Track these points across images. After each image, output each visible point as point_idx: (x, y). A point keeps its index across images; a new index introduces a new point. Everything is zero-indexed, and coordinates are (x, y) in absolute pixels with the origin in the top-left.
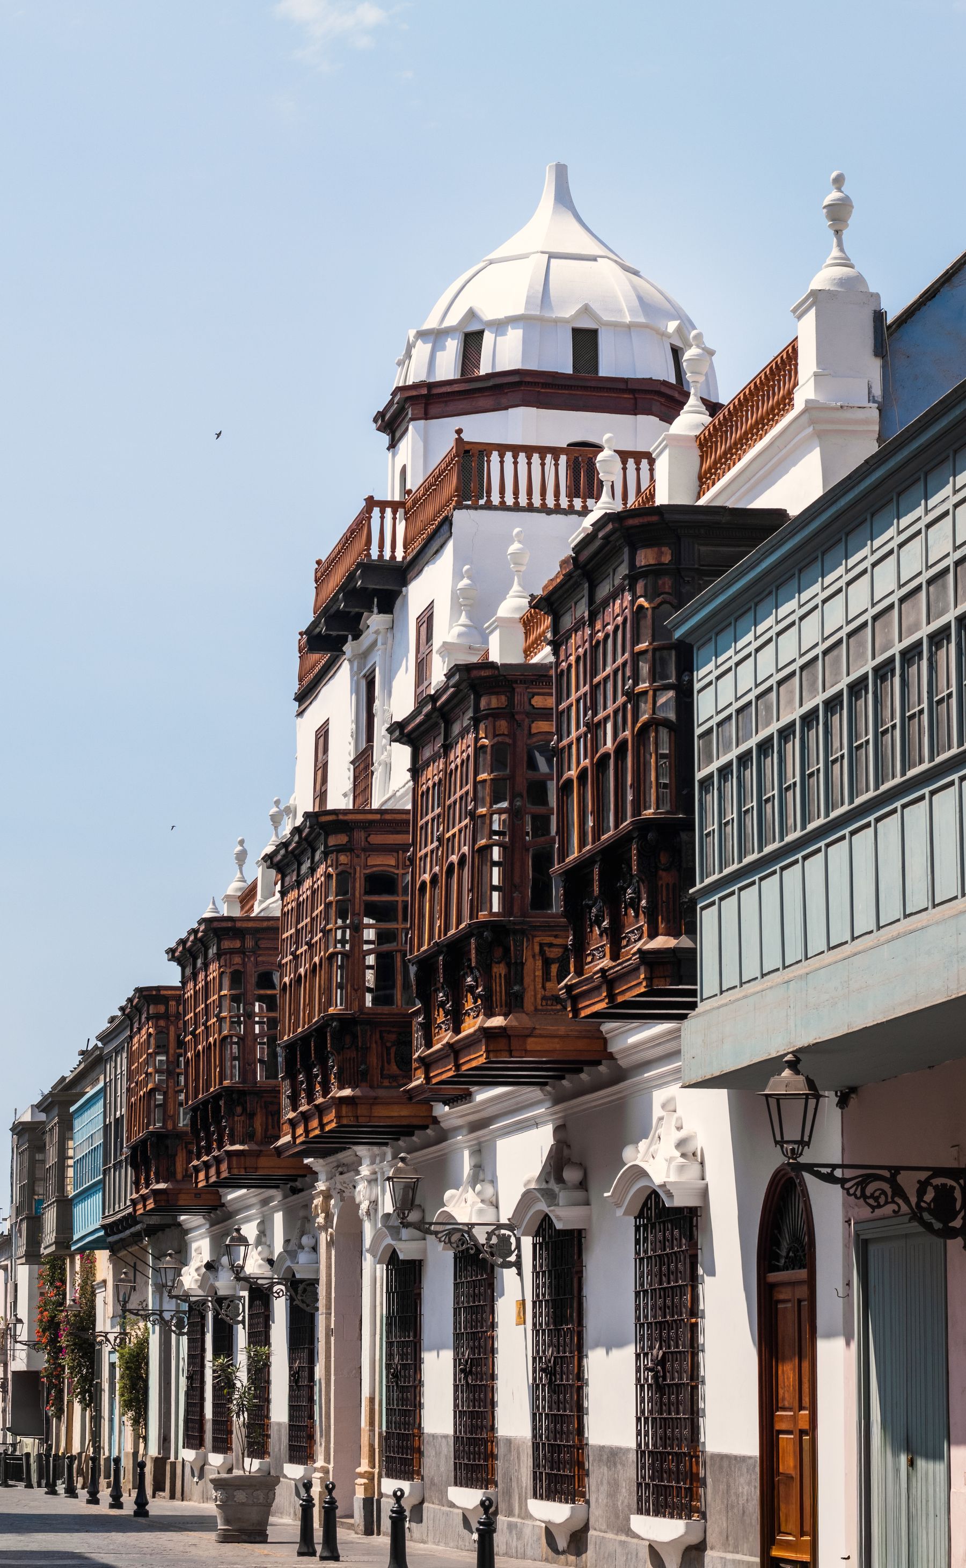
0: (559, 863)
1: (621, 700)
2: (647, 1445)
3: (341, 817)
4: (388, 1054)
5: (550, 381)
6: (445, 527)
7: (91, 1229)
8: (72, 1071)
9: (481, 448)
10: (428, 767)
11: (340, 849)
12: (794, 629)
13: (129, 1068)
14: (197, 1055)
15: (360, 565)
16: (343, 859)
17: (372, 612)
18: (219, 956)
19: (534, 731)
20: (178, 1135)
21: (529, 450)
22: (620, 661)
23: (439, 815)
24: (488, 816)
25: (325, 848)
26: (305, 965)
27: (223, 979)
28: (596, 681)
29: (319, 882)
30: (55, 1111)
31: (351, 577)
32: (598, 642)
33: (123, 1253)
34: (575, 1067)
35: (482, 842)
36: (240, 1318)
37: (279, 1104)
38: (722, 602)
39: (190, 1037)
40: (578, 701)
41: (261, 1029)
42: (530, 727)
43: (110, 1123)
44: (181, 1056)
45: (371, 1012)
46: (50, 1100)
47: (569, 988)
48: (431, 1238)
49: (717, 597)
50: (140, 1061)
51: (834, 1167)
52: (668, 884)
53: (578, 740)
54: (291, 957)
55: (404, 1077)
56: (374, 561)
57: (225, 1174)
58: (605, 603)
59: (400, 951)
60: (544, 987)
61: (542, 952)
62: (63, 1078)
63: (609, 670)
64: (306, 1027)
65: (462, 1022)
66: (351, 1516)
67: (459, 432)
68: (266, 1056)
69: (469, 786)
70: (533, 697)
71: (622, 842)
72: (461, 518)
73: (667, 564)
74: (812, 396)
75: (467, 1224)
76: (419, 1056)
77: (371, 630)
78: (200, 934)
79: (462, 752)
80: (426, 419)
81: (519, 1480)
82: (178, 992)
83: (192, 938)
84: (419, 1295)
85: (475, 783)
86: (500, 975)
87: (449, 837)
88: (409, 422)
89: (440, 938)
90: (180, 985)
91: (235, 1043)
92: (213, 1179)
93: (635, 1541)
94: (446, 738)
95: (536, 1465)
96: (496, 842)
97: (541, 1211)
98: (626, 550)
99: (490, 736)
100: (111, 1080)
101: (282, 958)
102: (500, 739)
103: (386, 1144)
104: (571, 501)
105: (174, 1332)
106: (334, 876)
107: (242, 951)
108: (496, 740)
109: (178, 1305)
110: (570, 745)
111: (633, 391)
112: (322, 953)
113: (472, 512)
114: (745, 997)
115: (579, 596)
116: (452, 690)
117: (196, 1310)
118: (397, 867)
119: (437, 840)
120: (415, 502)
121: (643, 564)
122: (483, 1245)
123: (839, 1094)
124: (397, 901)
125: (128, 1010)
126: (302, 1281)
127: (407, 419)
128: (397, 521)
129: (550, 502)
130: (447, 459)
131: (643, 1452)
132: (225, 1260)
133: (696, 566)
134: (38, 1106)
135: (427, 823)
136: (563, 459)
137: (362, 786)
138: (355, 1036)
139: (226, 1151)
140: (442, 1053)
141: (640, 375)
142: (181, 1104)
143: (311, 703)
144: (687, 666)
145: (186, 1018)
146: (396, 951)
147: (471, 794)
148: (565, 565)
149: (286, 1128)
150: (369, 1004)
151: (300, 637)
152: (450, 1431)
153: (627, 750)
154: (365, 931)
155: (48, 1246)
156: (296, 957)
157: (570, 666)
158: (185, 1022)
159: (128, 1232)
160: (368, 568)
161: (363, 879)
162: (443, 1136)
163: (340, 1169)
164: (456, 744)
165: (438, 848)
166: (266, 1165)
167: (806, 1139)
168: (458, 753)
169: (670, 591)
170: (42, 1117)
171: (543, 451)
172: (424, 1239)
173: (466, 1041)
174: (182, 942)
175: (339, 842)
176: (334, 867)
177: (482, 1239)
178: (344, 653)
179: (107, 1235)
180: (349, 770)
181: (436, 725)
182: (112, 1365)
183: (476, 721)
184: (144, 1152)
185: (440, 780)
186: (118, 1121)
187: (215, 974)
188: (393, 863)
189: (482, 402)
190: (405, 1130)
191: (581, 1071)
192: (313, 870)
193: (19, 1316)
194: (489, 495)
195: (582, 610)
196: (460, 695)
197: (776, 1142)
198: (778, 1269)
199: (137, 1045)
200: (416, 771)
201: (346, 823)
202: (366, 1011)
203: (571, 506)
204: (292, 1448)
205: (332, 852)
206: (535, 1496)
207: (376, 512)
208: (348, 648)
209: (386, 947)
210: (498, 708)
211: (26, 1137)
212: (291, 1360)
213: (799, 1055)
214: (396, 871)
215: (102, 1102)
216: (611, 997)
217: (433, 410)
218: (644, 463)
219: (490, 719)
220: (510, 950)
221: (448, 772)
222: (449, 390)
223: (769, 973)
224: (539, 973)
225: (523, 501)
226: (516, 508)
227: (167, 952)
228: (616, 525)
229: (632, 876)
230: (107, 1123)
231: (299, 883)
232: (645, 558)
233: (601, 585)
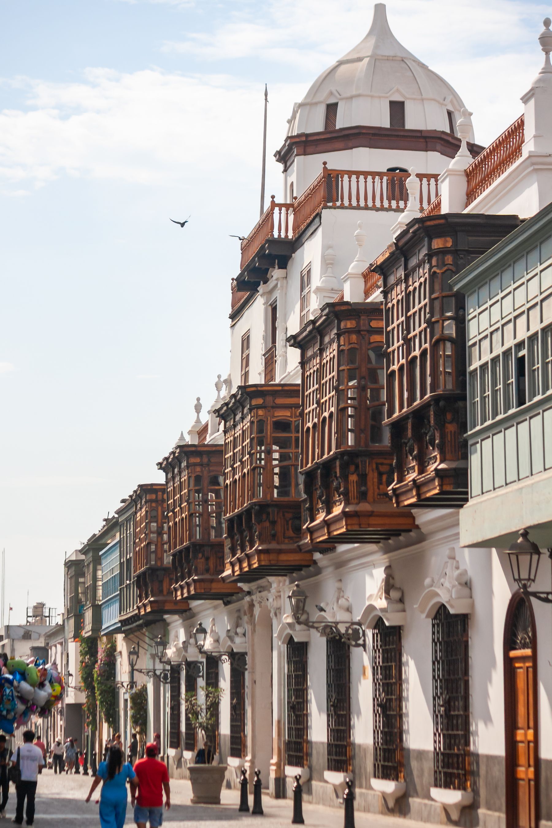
0: (387, 419)
1: (424, 326)
2: (440, 749)
3: (259, 389)
4: (288, 524)
5: (377, 132)
6: (317, 219)
7: (113, 622)
8: (99, 531)
9: (337, 172)
10: (310, 361)
11: (258, 407)
12: (524, 287)
13: (134, 530)
14: (175, 523)
15: (268, 241)
16: (260, 412)
17: (275, 268)
18: (188, 467)
19: (372, 341)
20: (165, 569)
21: (366, 174)
22: (423, 303)
23: (317, 389)
24: (346, 390)
25: (250, 406)
26: (239, 473)
27: (191, 480)
28: (409, 314)
29: (247, 426)
30: (91, 554)
31: (262, 248)
32: (410, 292)
33: (131, 636)
34: (397, 533)
35: (342, 405)
36: (201, 674)
37: (223, 552)
38: (482, 270)
39: (171, 513)
40: (398, 326)
41: (212, 509)
42: (369, 339)
43: (124, 562)
44: (165, 523)
45: (277, 500)
46: (87, 548)
47: (394, 490)
48: (313, 631)
49: (479, 267)
50: (142, 526)
51: (548, 593)
52: (451, 432)
53: (398, 348)
54: (230, 469)
55: (298, 537)
56: (276, 238)
57: (193, 592)
58: (414, 270)
59: (294, 465)
60: (379, 488)
61: (377, 468)
62: (95, 535)
63: (417, 308)
64: (240, 509)
65: (332, 508)
66: (267, 788)
67: (325, 163)
68: (215, 524)
69: (334, 372)
70: (371, 321)
71: (425, 407)
72: (325, 213)
73: (449, 248)
74: (532, 149)
75: (334, 623)
76: (307, 527)
77: (274, 278)
78: (177, 455)
79: (330, 353)
80: (305, 155)
81: (365, 769)
82: (163, 487)
83: (172, 457)
84: (306, 662)
85: (339, 371)
86: (353, 481)
87: (323, 402)
88: (295, 157)
89: (318, 459)
90: (165, 483)
91: (197, 517)
92: (186, 595)
93: (433, 803)
94: (321, 345)
95: (376, 759)
96: (350, 405)
97: (377, 615)
98: (426, 239)
99: (347, 344)
100: (123, 537)
101: (225, 469)
102: (352, 346)
103: (285, 575)
104: (390, 203)
105: (162, 682)
106: (255, 422)
107: (201, 465)
108: (350, 346)
109: (164, 666)
110: (394, 351)
111: (425, 138)
112: (249, 467)
113: (332, 210)
114: (497, 497)
115: (399, 265)
116: (324, 317)
117: (175, 670)
118: (291, 417)
119: (316, 403)
120: (299, 204)
121: (436, 248)
122: (344, 634)
123: (550, 550)
124: (292, 437)
125: (134, 497)
126: (237, 653)
127: (294, 155)
128: (289, 215)
129: (378, 204)
130: (318, 179)
131: (438, 754)
132: (192, 641)
133: (467, 249)
134: (80, 551)
135: (310, 394)
136: (385, 178)
137: (270, 369)
138: (268, 514)
139: (193, 579)
140: (320, 525)
141: (429, 128)
142: (166, 551)
143: (239, 320)
144: (461, 307)
145: (169, 503)
146: (292, 465)
147: (336, 378)
148: (391, 248)
149: (228, 566)
150: (275, 495)
151: (232, 281)
152: (325, 740)
153: (427, 354)
154: (274, 454)
155: (87, 632)
156: (233, 469)
157: (393, 305)
158: (168, 505)
159: (135, 625)
160: (272, 242)
161: (272, 424)
162: (319, 572)
163: (259, 589)
164: (327, 348)
165: (316, 408)
166: (216, 588)
167: (532, 577)
168: (328, 354)
169: (452, 263)
170: (83, 557)
171: (374, 174)
172: (309, 630)
173: (334, 519)
174: (166, 459)
175: (258, 403)
176: (255, 417)
177: (343, 631)
178: (258, 292)
179: (122, 626)
180: (262, 359)
181: (314, 337)
182: (126, 701)
183: (338, 335)
184: (145, 579)
185: (317, 369)
186: (128, 561)
187: (185, 478)
188: (289, 414)
189: (337, 145)
190: (298, 568)
191: (400, 535)
192: (243, 419)
193: (70, 672)
194: (342, 201)
195: (401, 273)
196: (329, 320)
197: (515, 580)
198: (515, 649)
199: (139, 517)
200: (303, 363)
201: (262, 392)
202: (274, 500)
203: (390, 206)
204: (232, 749)
205: (254, 409)
206: (375, 777)
207: (277, 209)
208: (261, 288)
209: (285, 463)
210: (351, 328)
211: (73, 569)
212: (232, 699)
213: (528, 530)
214: (291, 419)
215: (118, 550)
216: (419, 495)
217: (309, 150)
218: (432, 181)
219: (347, 334)
220: (359, 466)
221: (322, 364)
222: (318, 138)
223: (511, 483)
224: (376, 480)
225: (362, 204)
226: (358, 208)
227: (157, 464)
228: (421, 225)
229: (430, 426)
230: (122, 561)
231: (235, 426)
232: (437, 244)
233: (412, 259)
